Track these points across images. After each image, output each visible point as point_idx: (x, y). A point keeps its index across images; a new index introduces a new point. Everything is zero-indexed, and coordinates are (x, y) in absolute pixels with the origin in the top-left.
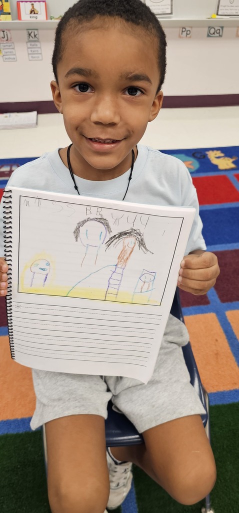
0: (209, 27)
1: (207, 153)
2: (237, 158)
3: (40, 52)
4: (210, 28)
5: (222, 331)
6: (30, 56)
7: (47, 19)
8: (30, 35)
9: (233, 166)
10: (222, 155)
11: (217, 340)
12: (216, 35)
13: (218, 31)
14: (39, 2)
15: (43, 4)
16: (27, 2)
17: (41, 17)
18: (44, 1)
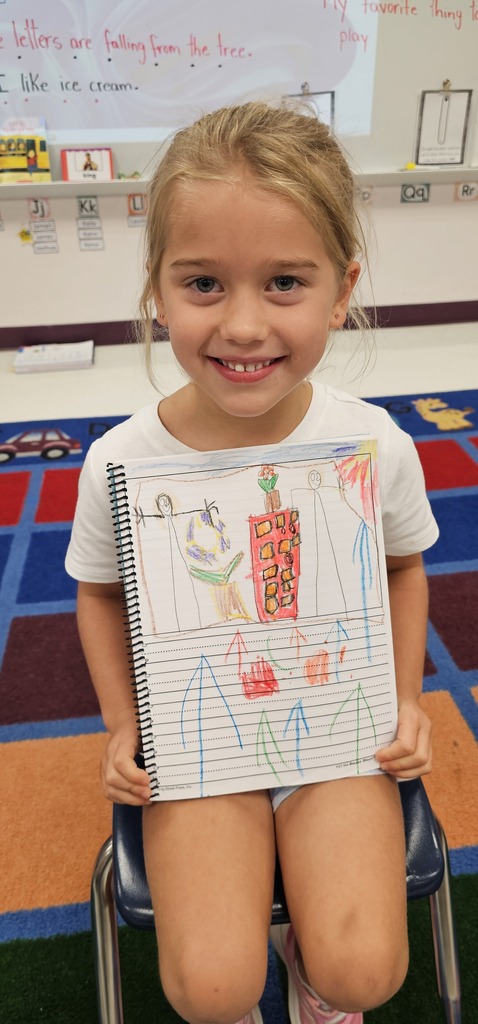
0: (404, 186)
1: (414, 403)
2: (473, 411)
3: (99, 236)
4: (405, 187)
5: (465, 724)
6: (83, 242)
7: (112, 177)
8: (82, 206)
9: (466, 423)
10: (444, 405)
11: (455, 744)
12: (417, 198)
13: (421, 192)
14: (100, 150)
15: (106, 154)
16: (78, 150)
17: (103, 175)
18: (108, 149)
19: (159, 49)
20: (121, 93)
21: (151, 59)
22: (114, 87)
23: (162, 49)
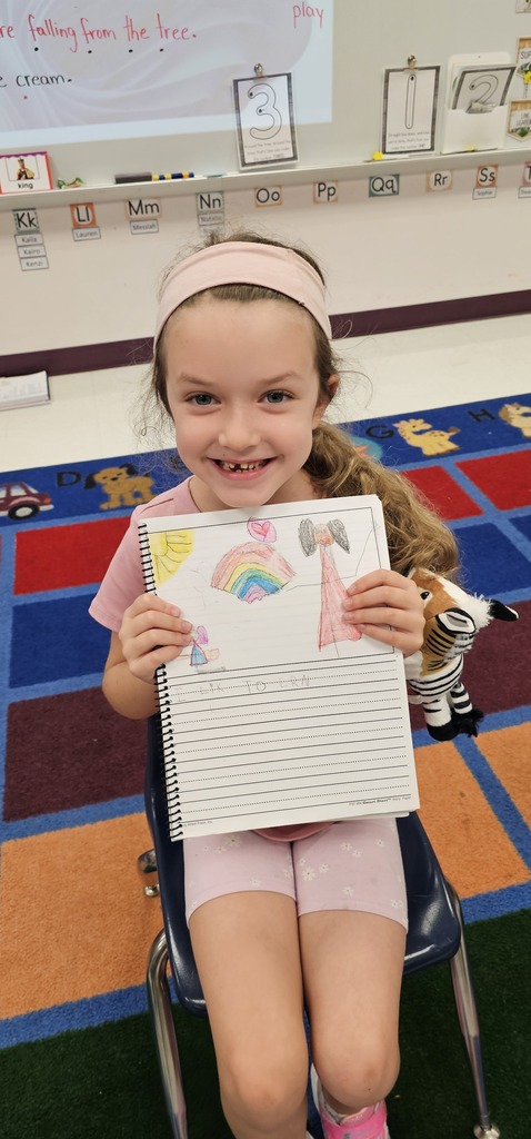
0: (371, 178)
1: (396, 425)
2: (459, 431)
3: (42, 253)
4: (373, 179)
5: (470, 774)
6: (24, 261)
7: (52, 188)
8: (20, 220)
9: (452, 446)
10: (428, 426)
11: (462, 795)
12: (387, 191)
13: (390, 184)
14: (34, 154)
15: (41, 159)
16: (9, 156)
17: (41, 184)
18: (42, 153)
19: (91, 34)
20: (50, 87)
21: (83, 46)
22: (44, 80)
23: (95, 34)
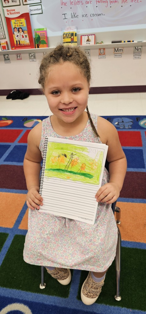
7: (95, 44)
14: (92, 35)
15: (93, 36)
16: (85, 35)
17: (92, 43)
18: (94, 35)
19: (112, 2)
20: (99, 17)
21: (109, 5)
22: (98, 15)
23: (113, 2)
